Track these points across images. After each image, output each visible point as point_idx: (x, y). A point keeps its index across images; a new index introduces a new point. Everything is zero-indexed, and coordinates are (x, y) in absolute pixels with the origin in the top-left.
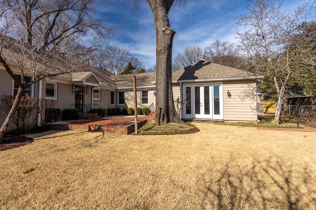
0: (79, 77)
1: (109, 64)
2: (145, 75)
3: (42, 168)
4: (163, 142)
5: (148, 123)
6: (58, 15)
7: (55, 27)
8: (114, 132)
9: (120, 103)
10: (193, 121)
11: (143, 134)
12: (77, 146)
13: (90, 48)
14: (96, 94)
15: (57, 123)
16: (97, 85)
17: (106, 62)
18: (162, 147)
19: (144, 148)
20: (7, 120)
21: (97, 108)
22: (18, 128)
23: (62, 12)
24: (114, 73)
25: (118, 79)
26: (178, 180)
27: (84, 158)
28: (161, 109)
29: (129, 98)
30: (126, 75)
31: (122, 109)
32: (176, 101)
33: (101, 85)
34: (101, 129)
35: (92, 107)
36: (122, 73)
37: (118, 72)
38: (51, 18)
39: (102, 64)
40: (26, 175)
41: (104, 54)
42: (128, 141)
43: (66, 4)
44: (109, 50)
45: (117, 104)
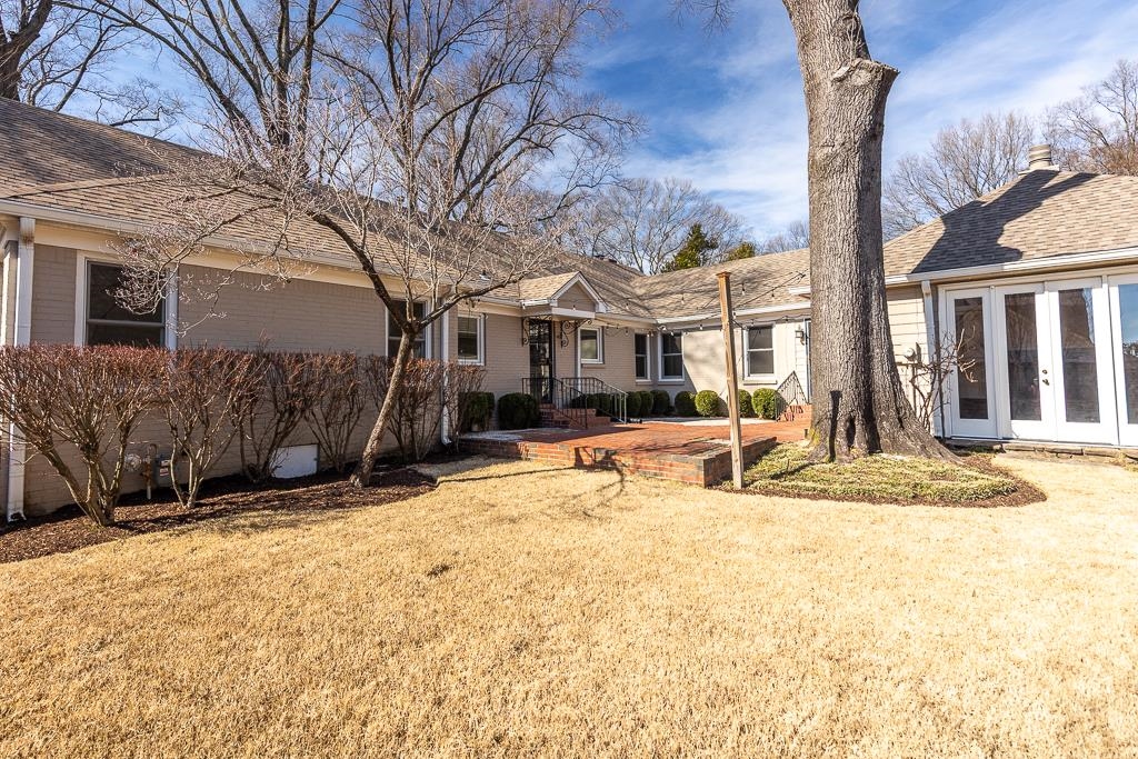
0: (540, 291)
1: (624, 241)
2: (756, 266)
3: (467, 567)
4: (858, 533)
5: (781, 452)
6: (476, 110)
7: (471, 149)
8: (656, 474)
9: (667, 373)
10: (1001, 451)
11: (767, 493)
12: (549, 512)
13: (565, 196)
14: (588, 344)
15: (488, 436)
16: (591, 315)
17: (613, 235)
18: (856, 552)
19: (778, 545)
20: (379, 423)
21: (593, 390)
22: (401, 447)
23: (485, 99)
24: (641, 268)
25: (658, 287)
26: (955, 700)
27: (575, 555)
28: (836, 396)
29: (700, 354)
30: (686, 272)
31: (673, 394)
32: (905, 361)
33: (605, 313)
34: (613, 463)
35: (579, 387)
36: (670, 268)
37: (655, 266)
38: (460, 125)
39: (599, 244)
40: (433, 581)
41: (606, 208)
42: (712, 514)
43: (498, 72)
44: (624, 194)
45: (656, 377)
